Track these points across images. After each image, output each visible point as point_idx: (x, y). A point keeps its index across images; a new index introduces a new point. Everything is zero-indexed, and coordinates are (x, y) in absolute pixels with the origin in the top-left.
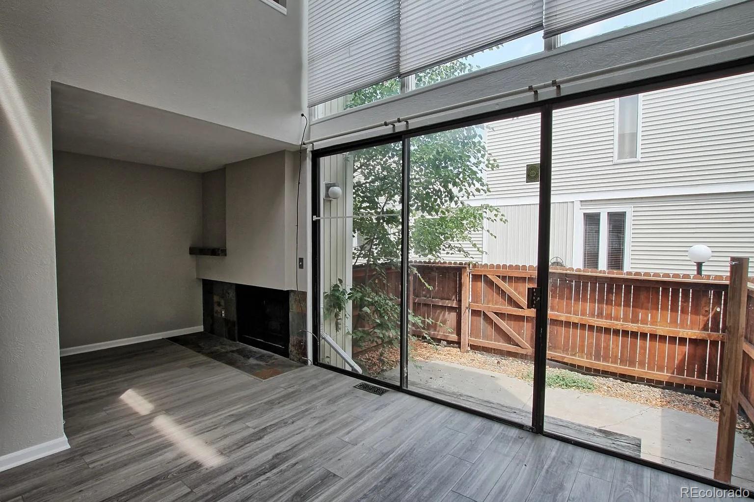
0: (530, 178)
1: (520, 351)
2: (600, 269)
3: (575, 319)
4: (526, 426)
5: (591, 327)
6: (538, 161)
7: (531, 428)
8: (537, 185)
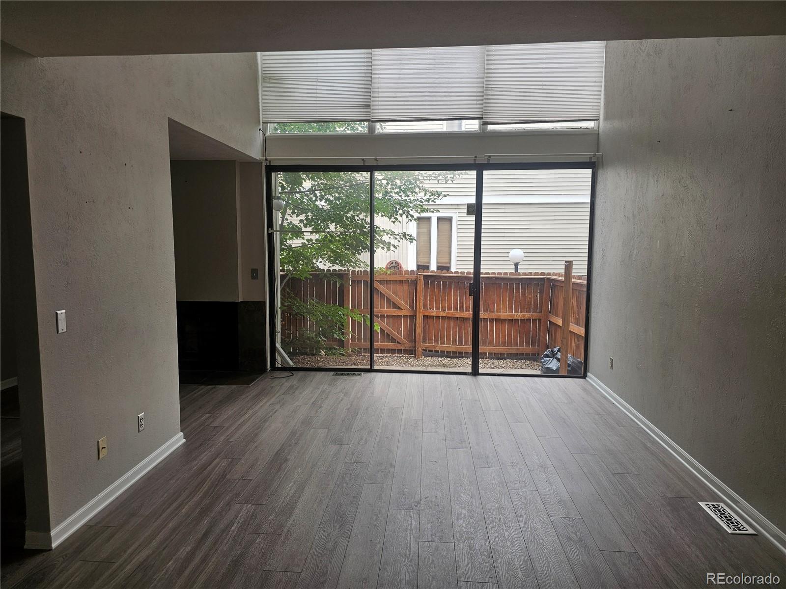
0: (469, 213)
1: (399, 347)
2: (431, 270)
3: (443, 314)
4: (469, 373)
5: (455, 318)
6: (474, 202)
7: (471, 373)
8: (473, 218)
